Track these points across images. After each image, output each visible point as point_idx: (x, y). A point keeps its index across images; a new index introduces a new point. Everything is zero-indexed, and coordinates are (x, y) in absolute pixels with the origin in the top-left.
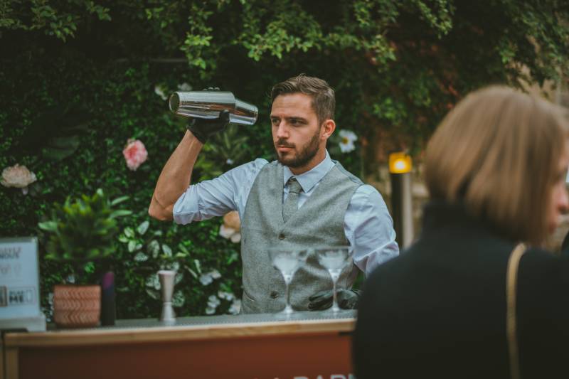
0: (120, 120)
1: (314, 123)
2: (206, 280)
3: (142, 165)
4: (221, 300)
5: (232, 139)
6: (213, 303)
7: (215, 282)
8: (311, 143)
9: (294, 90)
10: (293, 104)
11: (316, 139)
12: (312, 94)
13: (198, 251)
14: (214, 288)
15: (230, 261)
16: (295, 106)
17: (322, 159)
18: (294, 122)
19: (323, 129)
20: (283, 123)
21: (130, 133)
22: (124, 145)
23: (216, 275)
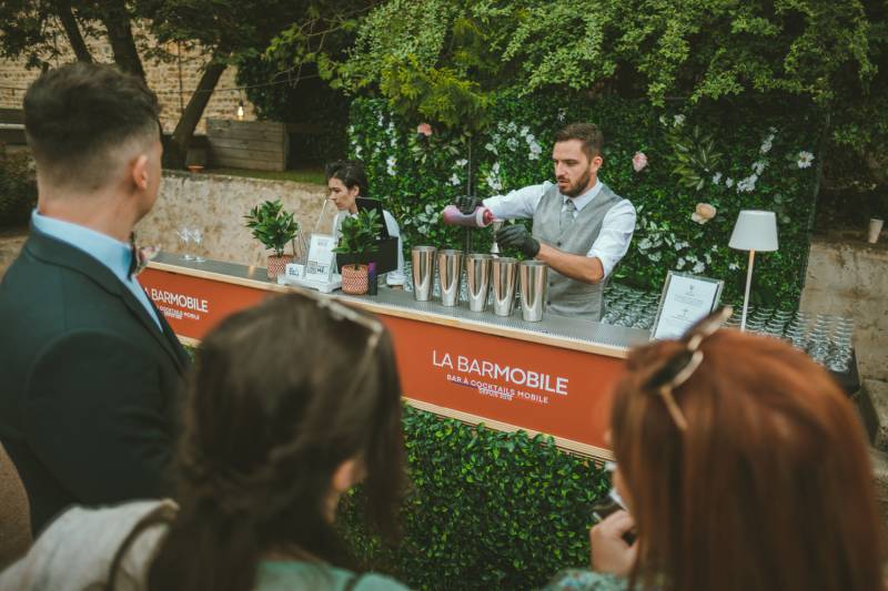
0: (634, 138)
1: (584, 161)
2: (678, 247)
3: (644, 168)
4: (687, 262)
5: (708, 155)
6: (681, 263)
7: (684, 249)
8: (583, 177)
9: (566, 138)
10: (568, 149)
11: (587, 174)
12: (582, 139)
13: (675, 228)
14: (683, 253)
15: (696, 237)
16: (567, 151)
17: (594, 184)
18: (569, 163)
19: (592, 164)
20: (560, 163)
21: (638, 148)
22: (633, 155)
23: (686, 244)
